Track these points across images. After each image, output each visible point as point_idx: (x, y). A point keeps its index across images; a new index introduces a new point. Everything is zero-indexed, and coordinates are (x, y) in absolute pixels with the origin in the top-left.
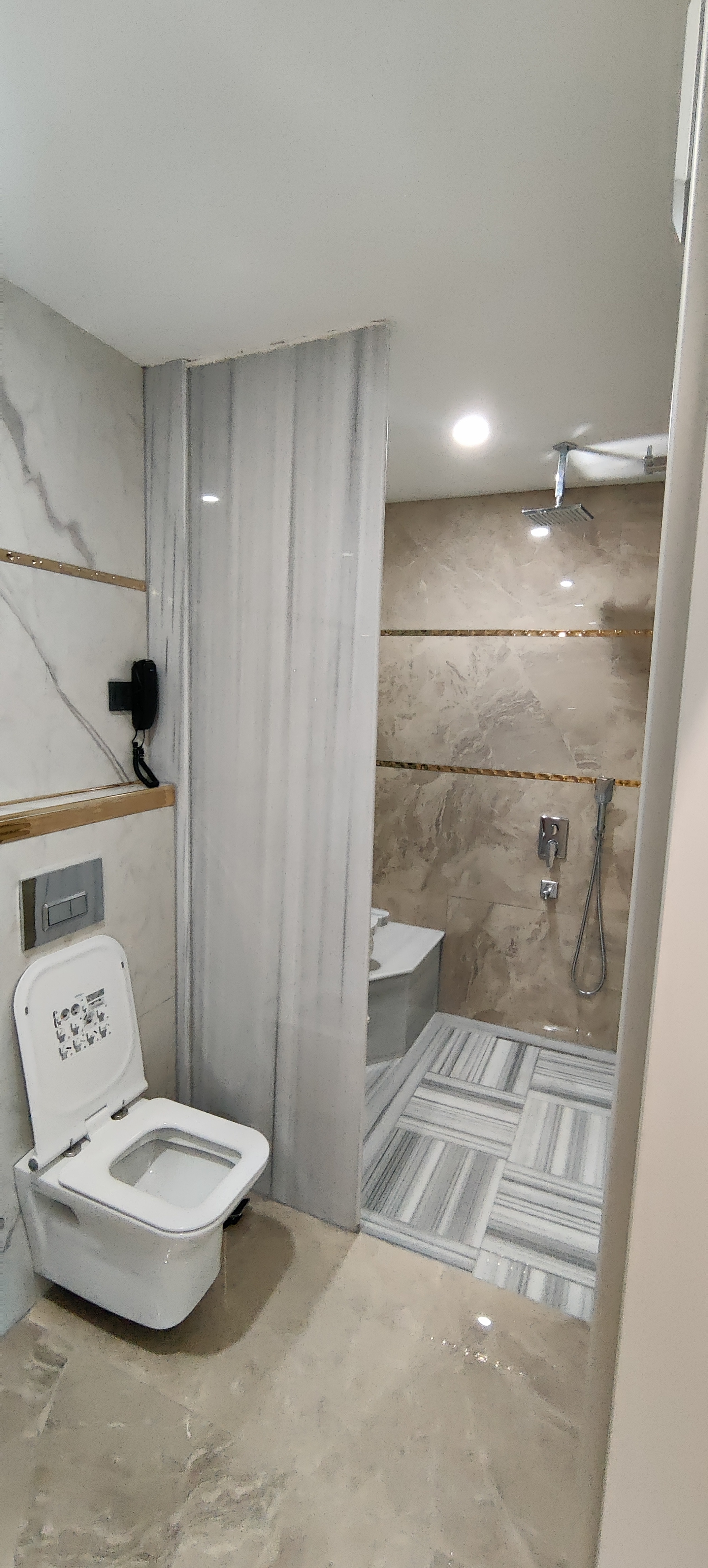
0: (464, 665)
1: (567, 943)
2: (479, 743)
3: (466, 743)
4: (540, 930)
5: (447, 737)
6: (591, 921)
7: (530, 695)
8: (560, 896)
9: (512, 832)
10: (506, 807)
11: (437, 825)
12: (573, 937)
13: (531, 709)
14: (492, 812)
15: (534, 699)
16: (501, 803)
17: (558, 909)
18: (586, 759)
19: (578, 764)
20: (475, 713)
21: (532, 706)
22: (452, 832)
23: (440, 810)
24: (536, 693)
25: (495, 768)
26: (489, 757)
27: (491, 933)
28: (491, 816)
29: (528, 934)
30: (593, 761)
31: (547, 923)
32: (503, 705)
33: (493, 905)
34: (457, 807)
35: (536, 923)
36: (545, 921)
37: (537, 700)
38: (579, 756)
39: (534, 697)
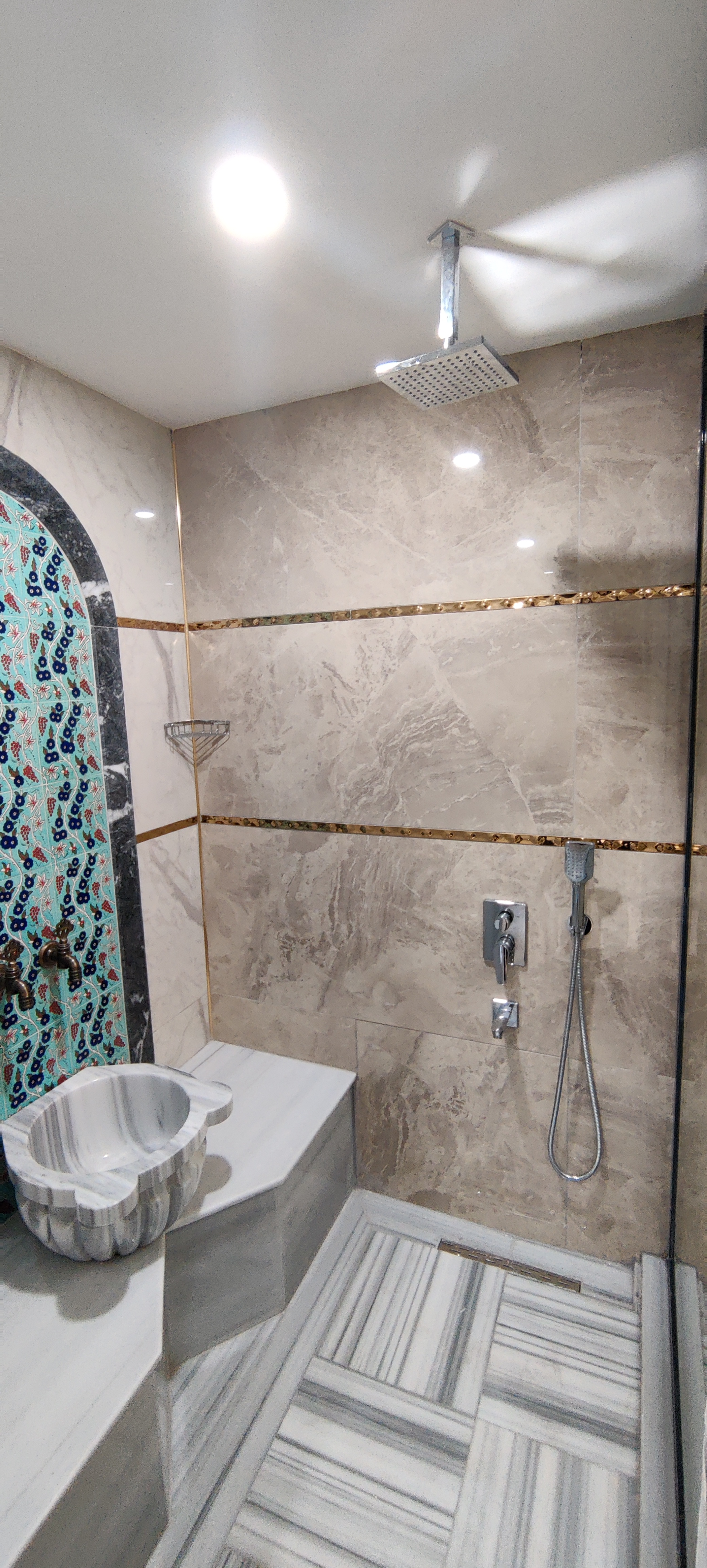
0: (348, 667)
1: (539, 1096)
2: (380, 787)
3: (361, 788)
4: (495, 1076)
5: (333, 779)
6: (574, 1064)
7: (451, 708)
8: (522, 1024)
9: (441, 925)
10: (430, 885)
11: (331, 913)
12: (547, 1086)
13: (456, 731)
14: (410, 893)
15: (459, 714)
16: (420, 881)
17: (520, 1044)
18: (548, 808)
19: (535, 816)
20: (371, 741)
21: (455, 726)
22: (354, 924)
23: (333, 891)
24: (460, 703)
25: (407, 825)
26: (398, 809)
27: (424, 1078)
28: (408, 900)
29: (478, 1080)
30: (560, 811)
31: (505, 1064)
32: (412, 726)
33: (421, 1036)
34: (357, 887)
35: (490, 1065)
36: (502, 1061)
37: (463, 716)
38: (538, 803)
39: (458, 711)
